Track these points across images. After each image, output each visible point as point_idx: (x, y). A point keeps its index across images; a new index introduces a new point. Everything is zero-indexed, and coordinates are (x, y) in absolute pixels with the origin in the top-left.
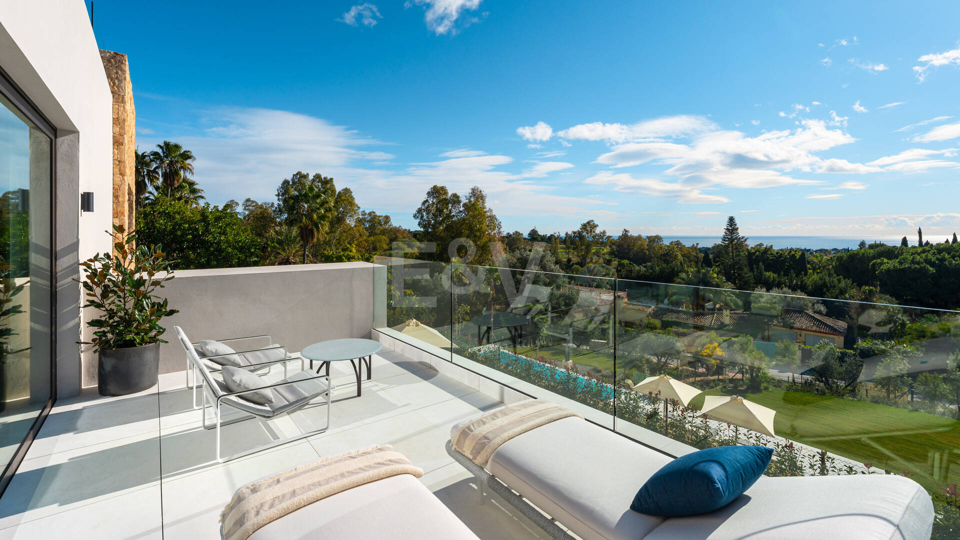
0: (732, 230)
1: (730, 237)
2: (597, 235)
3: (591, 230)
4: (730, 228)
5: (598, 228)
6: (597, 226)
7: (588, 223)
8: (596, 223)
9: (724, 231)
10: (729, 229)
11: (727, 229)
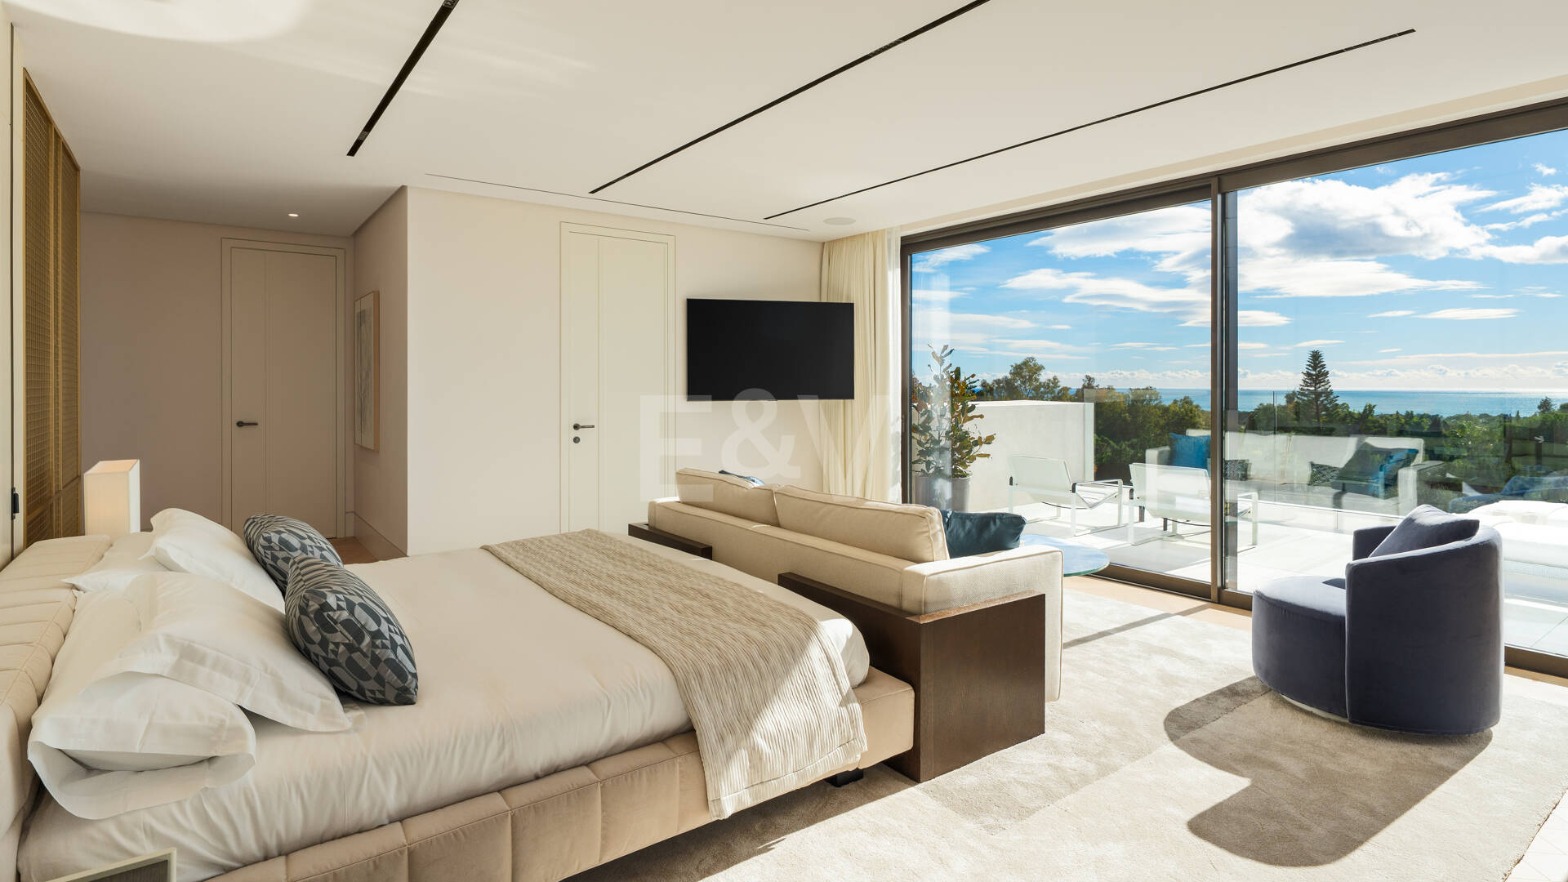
0: (1316, 375)
1: (1313, 389)
2: (1041, 385)
3: (1031, 377)
4: (1314, 373)
5: (1042, 373)
6: (1041, 368)
7: (1025, 363)
8: (1039, 362)
9: (1303, 377)
10: (1312, 375)
11: (1308, 374)
